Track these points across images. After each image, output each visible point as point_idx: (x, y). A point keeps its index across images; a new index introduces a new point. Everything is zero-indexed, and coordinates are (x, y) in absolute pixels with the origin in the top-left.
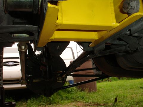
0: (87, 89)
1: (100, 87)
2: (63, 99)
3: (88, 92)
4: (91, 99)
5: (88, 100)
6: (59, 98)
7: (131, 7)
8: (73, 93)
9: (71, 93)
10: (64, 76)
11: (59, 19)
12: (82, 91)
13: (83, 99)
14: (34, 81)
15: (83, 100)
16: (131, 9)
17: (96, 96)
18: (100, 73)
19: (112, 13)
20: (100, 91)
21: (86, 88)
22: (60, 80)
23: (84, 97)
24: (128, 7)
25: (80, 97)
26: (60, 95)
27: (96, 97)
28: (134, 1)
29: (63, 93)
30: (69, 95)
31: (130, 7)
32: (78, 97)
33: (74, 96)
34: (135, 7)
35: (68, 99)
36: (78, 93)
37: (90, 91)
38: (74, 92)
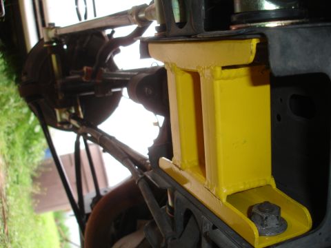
0: (37, 191)
2: (9, 134)
3: (32, 193)
4: (15, 200)
5: (12, 196)
6: (9, 125)
7: (266, 218)
8: (26, 157)
10: (74, 122)
11: (223, 71)
12: (33, 178)
13: (14, 182)
15: (12, 183)
16: (262, 217)
17: (25, 212)
20: (37, 220)
21: (40, 187)
22: (61, 116)
23: (18, 183)
24: (264, 212)
25: (17, 176)
26: (17, 127)
27: (22, 214)
28: (278, 223)
29: (23, 133)
30: (19, 149)
31: (265, 216)
32: (16, 170)
33: (19, 160)
34: (267, 225)
35: (9, 147)
36: (28, 170)
37: (34, 197)
38: (28, 160)
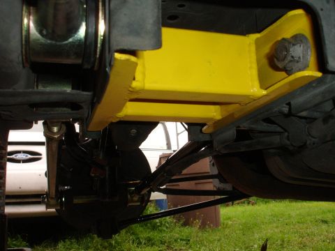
0: (198, 222)
1: (229, 218)
2: (140, 243)
3: (200, 228)
4: (206, 246)
5: (200, 248)
6: (131, 242)
7: (292, 57)
8: (165, 229)
9: (161, 231)
10: (145, 191)
11: (136, 79)
12: (185, 224)
13: (187, 244)
14: (76, 201)
15: (188, 246)
16: (291, 61)
17: (217, 238)
18: (228, 187)
19: (251, 68)
20: (227, 226)
21: (195, 219)
22: (135, 202)
23: (189, 240)
24: (285, 57)
25: (181, 240)
26: (133, 234)
27: (219, 240)
28: (299, 45)
29: (141, 229)
30: (155, 235)
31: (289, 58)
32: (176, 241)
33: (166, 236)
34: (299, 58)
35: (153, 245)
36: (177, 229)
37: (203, 226)
38: (167, 228)
